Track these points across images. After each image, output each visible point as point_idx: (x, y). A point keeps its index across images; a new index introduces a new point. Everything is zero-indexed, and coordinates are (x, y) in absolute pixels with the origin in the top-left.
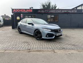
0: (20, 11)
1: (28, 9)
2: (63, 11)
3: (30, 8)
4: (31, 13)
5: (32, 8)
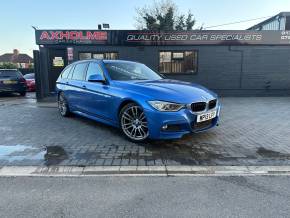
0: (65, 38)
1: (92, 31)
2: (214, 38)
3: (100, 26)
5: (107, 26)
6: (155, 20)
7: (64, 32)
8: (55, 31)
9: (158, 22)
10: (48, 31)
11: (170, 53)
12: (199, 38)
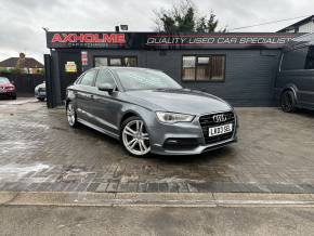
0: (78, 41)
1: (109, 34)
2: (244, 42)
3: (117, 28)
4: (121, 48)
5: (125, 27)
6: (173, 22)
7: (78, 34)
8: (68, 33)
9: (177, 24)
10: (60, 33)
11: (194, 58)
12: (227, 41)
